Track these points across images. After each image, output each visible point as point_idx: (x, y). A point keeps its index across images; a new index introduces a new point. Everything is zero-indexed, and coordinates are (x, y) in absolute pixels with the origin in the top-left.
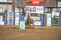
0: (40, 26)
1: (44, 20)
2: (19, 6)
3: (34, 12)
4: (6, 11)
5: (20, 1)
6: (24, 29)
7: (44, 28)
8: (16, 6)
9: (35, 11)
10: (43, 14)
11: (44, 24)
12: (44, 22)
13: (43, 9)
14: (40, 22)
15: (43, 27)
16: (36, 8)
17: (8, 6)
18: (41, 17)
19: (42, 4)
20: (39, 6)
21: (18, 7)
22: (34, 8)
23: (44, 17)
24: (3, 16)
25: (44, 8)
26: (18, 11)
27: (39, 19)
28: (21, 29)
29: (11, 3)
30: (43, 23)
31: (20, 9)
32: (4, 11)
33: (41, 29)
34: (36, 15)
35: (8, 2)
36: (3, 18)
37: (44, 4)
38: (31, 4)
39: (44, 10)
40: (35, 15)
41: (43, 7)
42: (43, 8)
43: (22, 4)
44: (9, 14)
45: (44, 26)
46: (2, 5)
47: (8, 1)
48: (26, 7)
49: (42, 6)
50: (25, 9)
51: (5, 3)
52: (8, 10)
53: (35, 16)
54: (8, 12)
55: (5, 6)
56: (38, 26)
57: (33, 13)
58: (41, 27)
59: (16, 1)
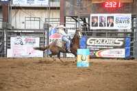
0: (124, 59)
1: (132, 44)
2: (76, 13)
4: (47, 27)
5: (77, 3)
6: (88, 65)
7: (134, 64)
8: (68, 13)
9: (112, 25)
10: (131, 31)
11: (131, 54)
12: (132, 49)
13: (130, 21)
14: (124, 50)
15: (131, 61)
16: (113, 17)
17: (51, 15)
18: (125, 38)
19: (128, 8)
20: (121, 13)
21: (73, 17)
22: (108, 17)
23: (132, 39)
24: (41, 38)
25: (132, 18)
26: (73, 26)
27: (121, 43)
28: (79, 65)
29: (59, 8)
30: (129, 51)
31: (77, 21)
32: (42, 27)
33: (127, 65)
34: (114, 34)
35: (51, 6)
36: (40, 42)
38: (101, 9)
39: (133, 22)
40: (111, 34)
41: (130, 15)
42: (130, 19)
43: (82, 9)
44: (52, 32)
45: (133, 59)
46: (39, 13)
47: (51, 3)
48: (92, 15)
50: (89, 20)
51: (44, 8)
52: (51, 23)
53: (111, 36)
54: (50, 29)
55: (44, 15)
56: (118, 59)
57: (108, 30)
58: (126, 61)
59: (68, 4)
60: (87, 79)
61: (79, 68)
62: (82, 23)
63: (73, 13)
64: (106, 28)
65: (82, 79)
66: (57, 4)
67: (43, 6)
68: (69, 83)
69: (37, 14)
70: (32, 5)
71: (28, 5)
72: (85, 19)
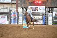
0: (42, 25)
1: (45, 19)
2: (22, 6)
3: (36, 12)
4: (10, 11)
5: (23, 1)
7: (46, 27)
8: (19, 6)
10: (45, 13)
11: (45, 23)
12: (45, 21)
13: (45, 9)
14: (42, 21)
16: (38, 7)
17: (12, 6)
18: (43, 16)
20: (41, 6)
21: (21, 7)
22: (36, 7)
24: (8, 16)
25: (46, 8)
26: (21, 11)
29: (15, 3)
31: (23, 9)
32: (8, 11)
34: (38, 14)
35: (12, 2)
36: (8, 18)
37: (46, 4)
38: (33, 4)
39: (46, 10)
41: (44, 7)
42: (45, 8)
43: (25, 4)
44: (12, 13)
45: (46, 25)
47: (12, 1)
49: (44, 5)
51: (9, 3)
52: (12, 10)
54: (12, 12)
55: (9, 6)
59: (19, 2)
60: (27, 33)
61: (24, 28)
62: (25, 9)
63: (21, 5)
64: (35, 12)
65: (25, 33)
66: (15, 2)
67: (9, 2)
68: (19, 35)
69: (6, 6)
70: (4, 2)
71: (2, 2)
72: (26, 8)
